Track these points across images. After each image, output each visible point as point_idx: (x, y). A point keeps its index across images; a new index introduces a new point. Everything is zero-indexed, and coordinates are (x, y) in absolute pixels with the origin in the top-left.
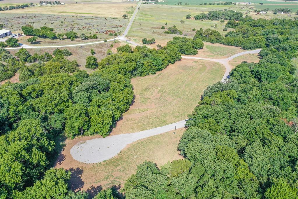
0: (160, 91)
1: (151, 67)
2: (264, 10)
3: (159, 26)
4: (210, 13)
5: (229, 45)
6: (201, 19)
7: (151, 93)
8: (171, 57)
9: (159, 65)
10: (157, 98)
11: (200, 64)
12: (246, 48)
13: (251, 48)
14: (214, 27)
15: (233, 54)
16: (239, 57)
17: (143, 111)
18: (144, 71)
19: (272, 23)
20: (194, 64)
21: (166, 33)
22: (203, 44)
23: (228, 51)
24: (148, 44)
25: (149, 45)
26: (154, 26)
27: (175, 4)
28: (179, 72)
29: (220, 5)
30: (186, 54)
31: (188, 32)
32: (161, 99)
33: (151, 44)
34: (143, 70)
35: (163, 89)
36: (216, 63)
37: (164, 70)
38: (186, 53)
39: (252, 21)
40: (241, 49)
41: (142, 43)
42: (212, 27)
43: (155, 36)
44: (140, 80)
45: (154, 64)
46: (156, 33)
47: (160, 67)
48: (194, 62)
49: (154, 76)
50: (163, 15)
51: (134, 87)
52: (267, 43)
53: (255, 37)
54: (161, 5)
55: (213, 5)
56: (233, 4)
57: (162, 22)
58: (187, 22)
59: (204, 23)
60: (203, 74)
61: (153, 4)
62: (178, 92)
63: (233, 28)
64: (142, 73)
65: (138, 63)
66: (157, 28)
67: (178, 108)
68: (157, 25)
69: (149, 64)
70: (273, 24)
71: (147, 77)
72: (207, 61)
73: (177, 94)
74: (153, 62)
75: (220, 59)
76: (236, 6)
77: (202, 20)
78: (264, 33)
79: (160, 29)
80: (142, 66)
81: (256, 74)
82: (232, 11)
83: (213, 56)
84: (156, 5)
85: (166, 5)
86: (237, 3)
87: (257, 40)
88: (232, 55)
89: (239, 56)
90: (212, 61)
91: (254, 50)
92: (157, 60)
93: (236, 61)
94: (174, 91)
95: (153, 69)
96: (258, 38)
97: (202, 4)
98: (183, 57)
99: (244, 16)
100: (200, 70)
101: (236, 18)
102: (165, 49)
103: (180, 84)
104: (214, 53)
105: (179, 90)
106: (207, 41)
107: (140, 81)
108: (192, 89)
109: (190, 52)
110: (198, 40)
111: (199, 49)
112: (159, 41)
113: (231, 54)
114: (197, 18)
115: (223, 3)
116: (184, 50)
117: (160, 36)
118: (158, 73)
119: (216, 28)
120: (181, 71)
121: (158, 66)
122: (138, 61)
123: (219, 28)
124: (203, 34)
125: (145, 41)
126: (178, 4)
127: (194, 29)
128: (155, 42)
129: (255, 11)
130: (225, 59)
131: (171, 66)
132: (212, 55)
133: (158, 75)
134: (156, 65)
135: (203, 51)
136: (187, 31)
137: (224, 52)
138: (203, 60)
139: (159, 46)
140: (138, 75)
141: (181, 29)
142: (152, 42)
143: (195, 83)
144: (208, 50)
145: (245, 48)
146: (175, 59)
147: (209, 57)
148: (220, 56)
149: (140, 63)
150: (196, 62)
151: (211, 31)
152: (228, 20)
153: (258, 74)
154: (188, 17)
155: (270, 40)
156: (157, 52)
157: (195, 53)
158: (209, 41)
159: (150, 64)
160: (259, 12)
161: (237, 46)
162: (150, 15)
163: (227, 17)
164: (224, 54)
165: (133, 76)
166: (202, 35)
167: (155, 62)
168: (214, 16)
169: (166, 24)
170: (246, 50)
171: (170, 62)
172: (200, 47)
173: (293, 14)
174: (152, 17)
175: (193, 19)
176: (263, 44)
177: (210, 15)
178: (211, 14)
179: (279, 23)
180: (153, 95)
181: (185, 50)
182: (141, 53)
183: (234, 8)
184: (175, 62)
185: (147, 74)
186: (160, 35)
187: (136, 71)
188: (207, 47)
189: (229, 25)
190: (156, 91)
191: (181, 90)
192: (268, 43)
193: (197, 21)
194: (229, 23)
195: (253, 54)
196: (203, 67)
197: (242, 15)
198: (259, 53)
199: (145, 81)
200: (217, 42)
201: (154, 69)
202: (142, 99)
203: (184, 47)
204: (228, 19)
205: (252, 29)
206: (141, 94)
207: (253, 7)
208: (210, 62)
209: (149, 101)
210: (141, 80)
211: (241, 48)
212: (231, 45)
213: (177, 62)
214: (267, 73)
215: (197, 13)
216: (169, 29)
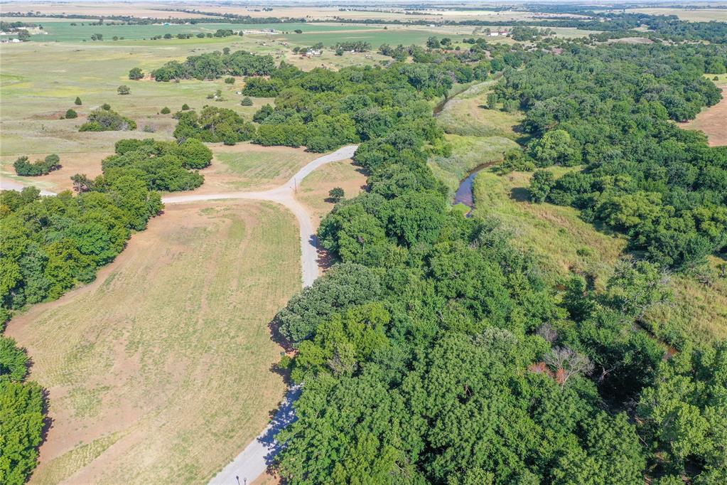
0: (133, 345)
1: (76, 260)
2: (314, 48)
3: (57, 110)
4: (191, 61)
5: (273, 145)
6: (173, 78)
7: (103, 362)
8: (133, 211)
9: (103, 249)
10: (132, 378)
11: (224, 216)
12: (320, 149)
13: (330, 148)
14: (216, 97)
15: (294, 169)
16: (313, 175)
17: (99, 453)
18: (53, 280)
19: (349, 78)
20: (205, 217)
21: (85, 129)
22: (211, 153)
23: (279, 163)
24: (37, 175)
25: (43, 176)
26: (39, 111)
27: (84, 40)
28: (171, 256)
29: (206, 39)
30: (173, 191)
31: (152, 120)
32: (147, 378)
33: (47, 174)
34: (48, 280)
35: (142, 334)
36: (265, 205)
37: (120, 259)
38: (172, 187)
39: (302, 77)
40: (305, 151)
41: (14, 174)
42: (210, 97)
43: (55, 146)
44: (46, 315)
45: (83, 250)
46: (54, 133)
47: (104, 255)
48: (203, 211)
49: (94, 288)
50: (57, 74)
51: (32, 352)
52: (360, 129)
53: (329, 118)
54: (41, 44)
55: (188, 38)
56: (236, 34)
57: (60, 96)
58: (137, 89)
59: (185, 87)
60: (242, 246)
61: (16, 40)
62: (195, 332)
63: (263, 96)
64: (46, 290)
65: (24, 261)
66: (53, 117)
67: (219, 395)
68: (49, 106)
69: (65, 253)
70: (351, 80)
71: (70, 297)
72: (237, 203)
73: (194, 339)
74: (79, 242)
75: (269, 189)
76: (245, 39)
77: (177, 82)
78: (345, 106)
79: (62, 118)
80: (43, 268)
81: (390, 226)
82: (243, 53)
83: (246, 185)
84: (25, 43)
85: (58, 44)
86: (244, 32)
87: (337, 125)
88: (293, 171)
89: (311, 173)
90: (252, 198)
91: (338, 151)
92: (90, 234)
93: (310, 190)
94: (181, 332)
95: (84, 264)
96: (338, 121)
97: (159, 37)
98: (167, 200)
99: (277, 64)
100: (231, 234)
101: (260, 70)
102: (102, 186)
103: (190, 299)
104: (245, 174)
105: (197, 322)
106: (213, 142)
107: (45, 320)
108: (231, 307)
109: (182, 182)
110: (193, 144)
111: (203, 168)
112: (72, 160)
113: (290, 171)
114: (160, 76)
115: (212, 33)
116: (163, 180)
117: (70, 142)
118: (103, 274)
119: (221, 100)
120: (175, 248)
121: (97, 252)
122: (23, 254)
123: (227, 98)
124: (198, 123)
125: (24, 169)
126: (93, 38)
127: (166, 108)
128: (60, 163)
129: (296, 50)
130: (281, 189)
131: (138, 239)
132: (242, 179)
133: (108, 282)
134: (91, 248)
135: (215, 171)
136: (149, 117)
137: (270, 167)
138: (224, 200)
139: (79, 179)
140: (33, 301)
141: (128, 112)
142: (52, 166)
143: (234, 284)
144: (227, 166)
145: (315, 149)
146: (146, 216)
147: (237, 189)
148: (266, 180)
149: (32, 258)
150: (207, 209)
151: (218, 114)
152: (240, 76)
153: (395, 227)
154: (136, 75)
155: (366, 121)
156: (81, 203)
157: (196, 183)
158: (221, 141)
159: (69, 251)
160: (304, 52)
161: (293, 146)
162: (17, 77)
163: (238, 70)
164: (273, 174)
165: (16, 309)
166: (195, 126)
167: (85, 243)
168: (204, 68)
169: (78, 102)
170: (319, 152)
171: (133, 227)
172: (203, 162)
173: (374, 54)
174: (22, 81)
175: (149, 79)
176: (351, 131)
177: (193, 65)
178: (198, 64)
179: (361, 78)
180: (112, 369)
181: (166, 179)
182: (27, 217)
183: (242, 44)
184: (147, 222)
185: (66, 287)
186: (69, 138)
187: (21, 290)
188: (220, 157)
189: (251, 89)
190: (121, 349)
191: (200, 321)
192: (363, 129)
193: (162, 84)
194: (251, 86)
195: (340, 163)
196: (237, 222)
197: (271, 62)
198: (352, 158)
199: (67, 315)
200: (240, 140)
201: (89, 265)
202: (79, 399)
203: (161, 172)
204: (242, 73)
205: (315, 98)
206: (66, 378)
207: (286, 41)
208: (246, 203)
209: (106, 397)
210: (50, 318)
211: (306, 148)
212: (278, 145)
213: (151, 221)
214: (416, 221)
215: (155, 61)
216: (93, 117)
